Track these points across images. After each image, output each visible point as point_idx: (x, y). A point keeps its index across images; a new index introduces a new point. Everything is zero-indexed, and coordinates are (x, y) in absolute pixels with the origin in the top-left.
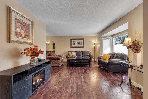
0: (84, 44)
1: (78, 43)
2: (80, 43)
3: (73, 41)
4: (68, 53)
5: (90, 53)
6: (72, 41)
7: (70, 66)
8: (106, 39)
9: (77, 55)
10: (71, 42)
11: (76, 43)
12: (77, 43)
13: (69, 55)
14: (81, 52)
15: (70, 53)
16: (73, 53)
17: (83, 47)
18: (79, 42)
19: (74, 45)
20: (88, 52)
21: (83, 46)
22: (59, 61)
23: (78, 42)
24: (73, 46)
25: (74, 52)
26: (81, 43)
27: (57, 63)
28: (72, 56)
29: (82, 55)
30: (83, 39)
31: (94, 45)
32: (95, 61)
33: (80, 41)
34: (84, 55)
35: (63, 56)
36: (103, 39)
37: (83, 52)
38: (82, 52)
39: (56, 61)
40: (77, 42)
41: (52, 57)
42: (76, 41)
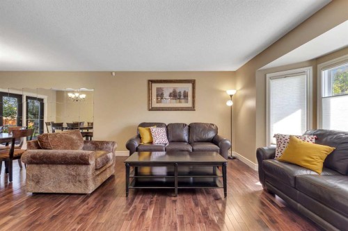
0: (193, 97)
1: (174, 95)
2: (180, 96)
3: (158, 89)
4: (138, 130)
5: (216, 131)
6: (155, 86)
7: (137, 193)
8: (286, 76)
9: (171, 139)
10: (150, 89)
11: (166, 95)
12: (170, 96)
13: (139, 137)
14: (184, 125)
15: (144, 131)
16: (154, 129)
17: (193, 109)
18: (178, 91)
19: (160, 102)
20: (210, 127)
21: (189, 105)
22: (83, 168)
23: (174, 92)
24: (155, 105)
25: (159, 125)
26: (186, 96)
27: (75, 179)
28: (151, 142)
29: (186, 138)
30: (193, 82)
31: (230, 103)
32: (234, 158)
33: (181, 88)
34: (195, 138)
35: (113, 143)
36: (271, 78)
37: (191, 128)
38: (189, 126)
39: (71, 170)
40: (171, 91)
41: (50, 151)
42: (168, 89)
